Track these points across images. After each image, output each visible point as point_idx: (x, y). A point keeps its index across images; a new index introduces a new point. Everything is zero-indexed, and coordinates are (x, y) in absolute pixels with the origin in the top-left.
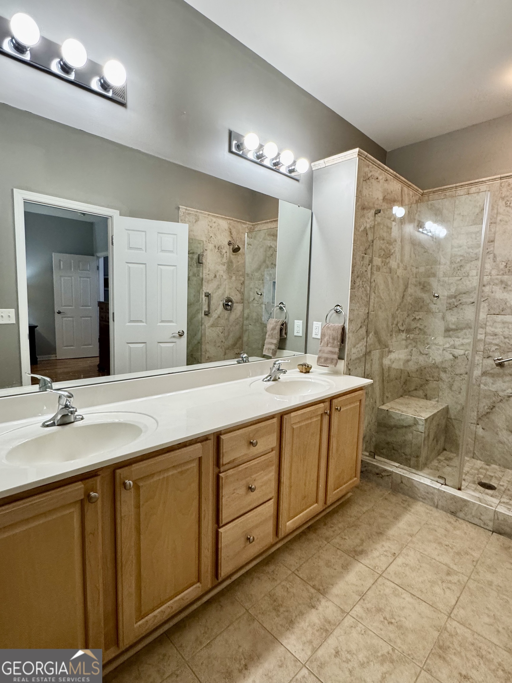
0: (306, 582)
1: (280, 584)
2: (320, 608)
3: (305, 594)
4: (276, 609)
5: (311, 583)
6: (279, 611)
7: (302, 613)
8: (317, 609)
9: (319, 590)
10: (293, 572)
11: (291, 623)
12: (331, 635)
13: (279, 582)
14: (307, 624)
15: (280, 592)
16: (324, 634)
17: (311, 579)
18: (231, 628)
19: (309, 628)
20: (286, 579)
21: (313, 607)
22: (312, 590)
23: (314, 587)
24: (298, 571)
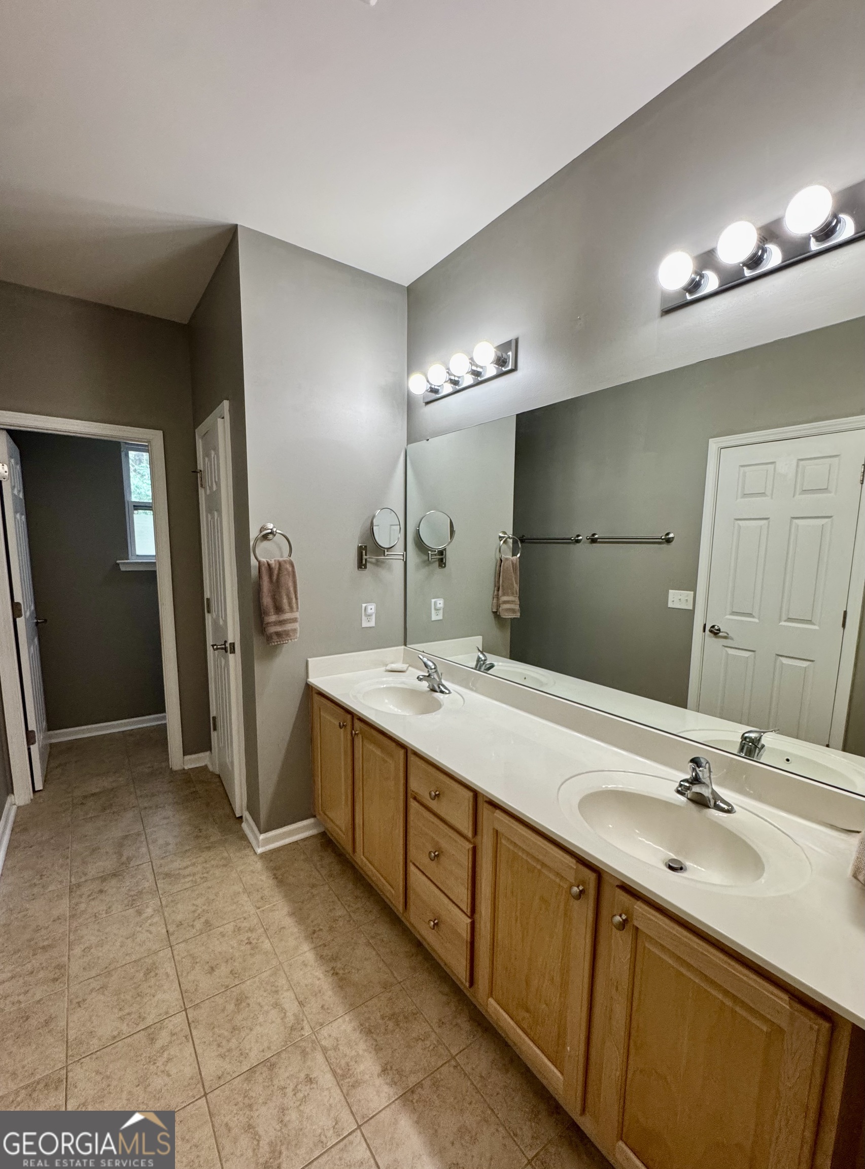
0: (432, 1073)
1: (433, 1031)
2: (378, 1081)
3: (408, 1066)
4: (393, 1017)
5: (427, 1083)
6: (390, 1019)
7: (378, 1049)
8: (379, 1075)
9: (412, 1091)
10: (454, 1058)
11: (368, 1031)
12: (335, 1083)
13: (438, 1030)
14: (361, 1052)
15: (418, 1028)
16: (339, 1071)
17: (436, 1085)
18: (381, 965)
19: (353, 1053)
20: (440, 1042)
21: (384, 1070)
22: (413, 1080)
23: (420, 1085)
24: (455, 1067)
